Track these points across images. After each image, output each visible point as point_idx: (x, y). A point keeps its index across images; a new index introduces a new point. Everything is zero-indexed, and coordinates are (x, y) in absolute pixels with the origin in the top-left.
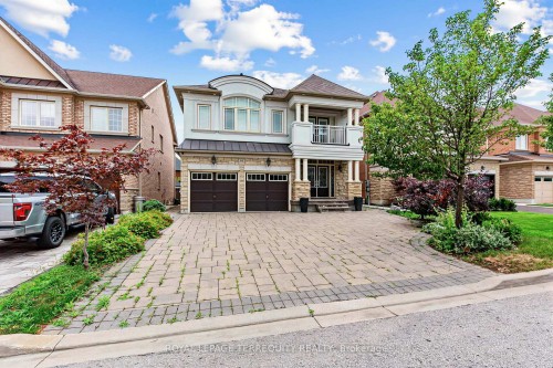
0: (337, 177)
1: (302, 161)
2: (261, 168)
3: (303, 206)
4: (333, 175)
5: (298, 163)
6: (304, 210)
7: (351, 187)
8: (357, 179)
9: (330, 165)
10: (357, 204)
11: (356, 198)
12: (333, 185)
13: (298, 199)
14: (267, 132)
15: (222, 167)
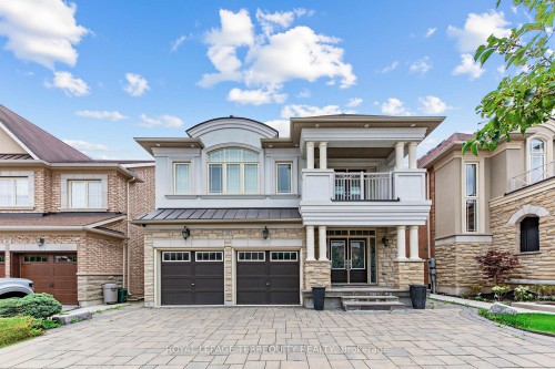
0: (381, 255)
1: (316, 230)
2: (254, 243)
3: (319, 299)
4: (373, 252)
5: (310, 233)
6: (319, 307)
7: (403, 269)
8: (415, 256)
9: (369, 237)
10: (416, 298)
11: (412, 287)
12: (373, 266)
13: (309, 289)
14: (268, 193)
15: (200, 243)
